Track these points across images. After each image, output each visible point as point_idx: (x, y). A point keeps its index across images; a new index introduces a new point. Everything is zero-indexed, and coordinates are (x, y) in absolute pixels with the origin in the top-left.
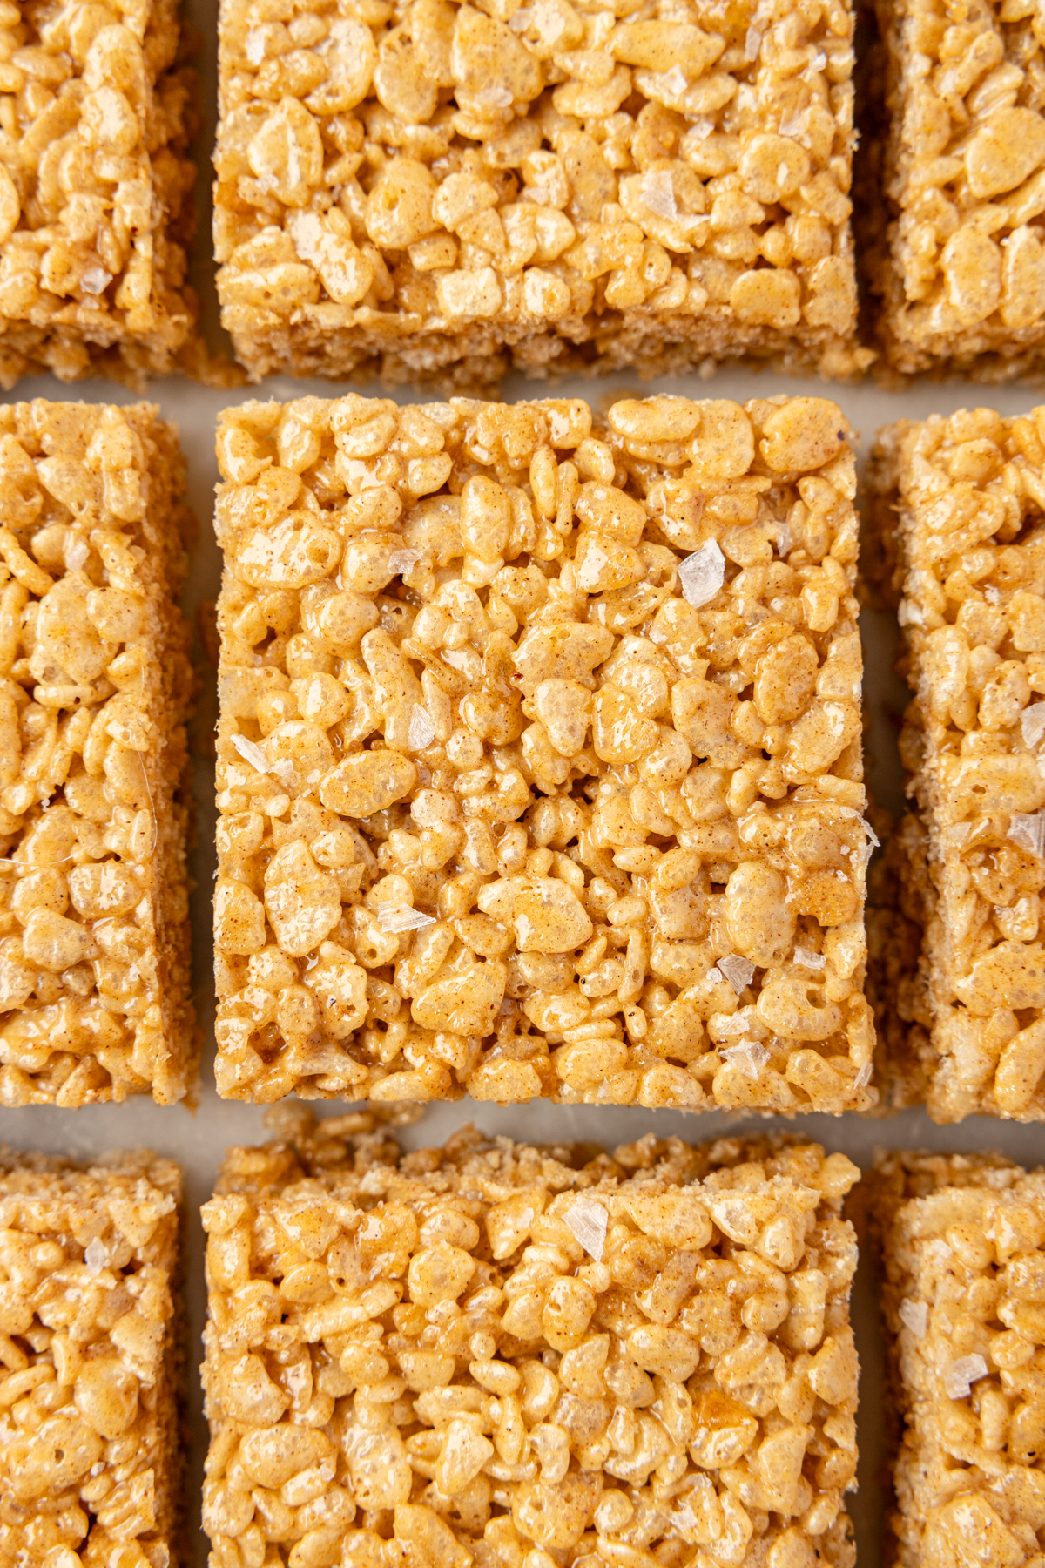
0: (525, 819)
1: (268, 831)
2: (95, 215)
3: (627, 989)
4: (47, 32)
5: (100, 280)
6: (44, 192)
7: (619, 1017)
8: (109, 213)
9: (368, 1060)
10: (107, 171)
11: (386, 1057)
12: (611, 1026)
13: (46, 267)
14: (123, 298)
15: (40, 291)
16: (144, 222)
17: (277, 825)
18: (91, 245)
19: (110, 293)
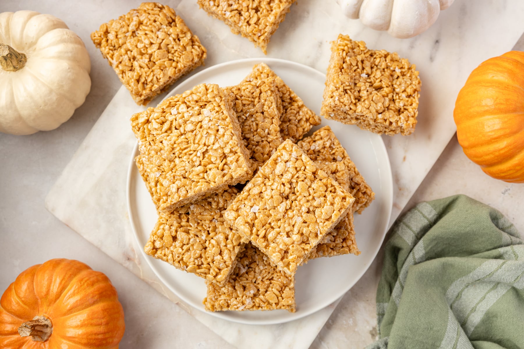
0: (296, 200)
1: (324, 222)
2: (263, 27)
3: (301, 172)
4: (271, 5)
5: (259, 34)
6: (260, 21)
7: (304, 170)
8: (265, 28)
9: (335, 189)
10: (268, 24)
11: (333, 188)
12: (306, 170)
13: (255, 30)
14: (260, 38)
15: (252, 32)
16: (268, 32)
17: (323, 222)
18: (261, 30)
19: (259, 36)
